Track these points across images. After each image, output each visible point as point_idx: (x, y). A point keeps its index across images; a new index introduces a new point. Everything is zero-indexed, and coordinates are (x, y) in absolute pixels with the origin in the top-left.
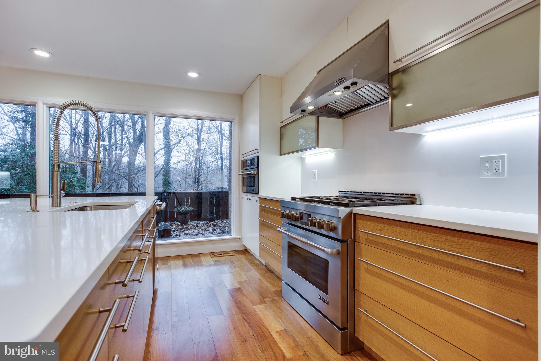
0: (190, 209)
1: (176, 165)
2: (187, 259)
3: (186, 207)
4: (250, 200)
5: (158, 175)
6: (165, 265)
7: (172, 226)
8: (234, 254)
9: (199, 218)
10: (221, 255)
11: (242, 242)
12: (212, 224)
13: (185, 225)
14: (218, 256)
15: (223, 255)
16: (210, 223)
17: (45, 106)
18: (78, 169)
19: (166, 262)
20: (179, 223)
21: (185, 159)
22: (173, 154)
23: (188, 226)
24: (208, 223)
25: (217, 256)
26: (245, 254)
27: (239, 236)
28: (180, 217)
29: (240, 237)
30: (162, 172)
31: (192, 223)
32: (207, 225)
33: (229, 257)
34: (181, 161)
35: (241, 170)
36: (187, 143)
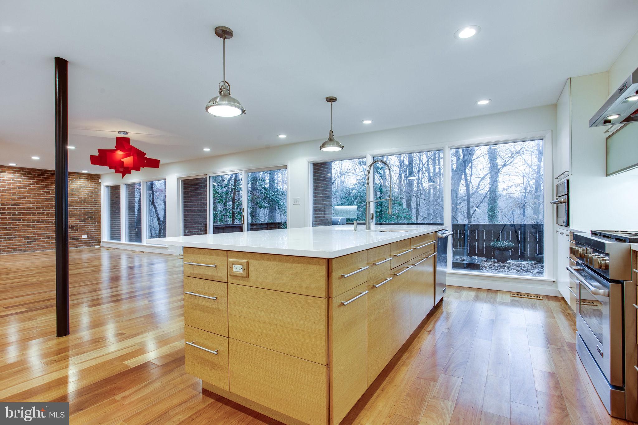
0: (511, 244)
1: (505, 192)
2: (482, 293)
3: (505, 242)
4: (562, 234)
5: (480, 204)
6: (457, 293)
7: (487, 262)
8: (541, 298)
9: (522, 257)
10: (524, 297)
11: (557, 287)
12: (541, 266)
13: (503, 262)
14: (520, 296)
15: (526, 296)
16: (539, 265)
17: (371, 157)
18: (404, 201)
19: (459, 291)
20: (496, 260)
21: (523, 182)
22: (501, 177)
23: (507, 264)
24: (535, 264)
25: (518, 296)
26: (560, 301)
27: (553, 278)
28: (497, 253)
29: (554, 280)
30: (486, 200)
31: (512, 262)
32: (533, 266)
33: (533, 300)
34: (512, 186)
35: (555, 198)
36: (525, 161)
